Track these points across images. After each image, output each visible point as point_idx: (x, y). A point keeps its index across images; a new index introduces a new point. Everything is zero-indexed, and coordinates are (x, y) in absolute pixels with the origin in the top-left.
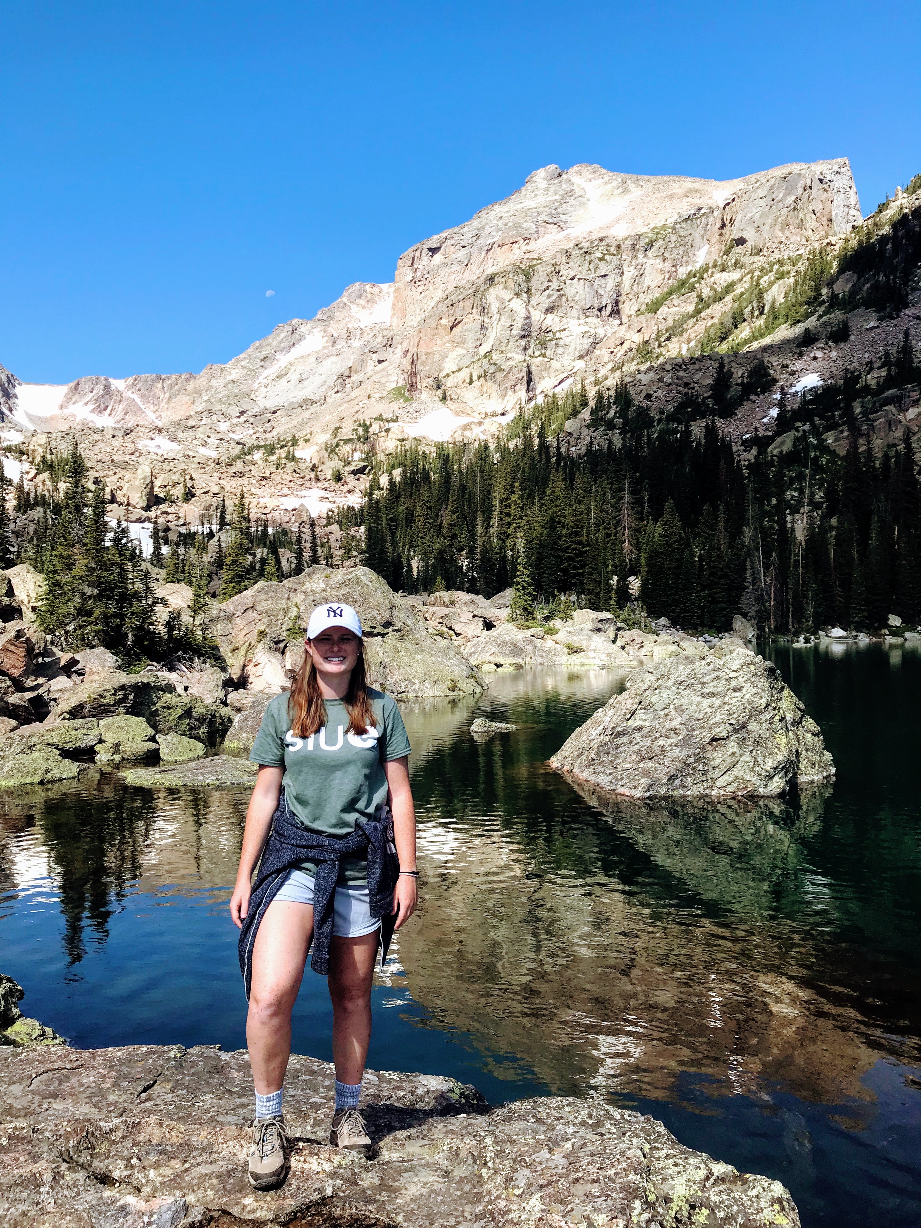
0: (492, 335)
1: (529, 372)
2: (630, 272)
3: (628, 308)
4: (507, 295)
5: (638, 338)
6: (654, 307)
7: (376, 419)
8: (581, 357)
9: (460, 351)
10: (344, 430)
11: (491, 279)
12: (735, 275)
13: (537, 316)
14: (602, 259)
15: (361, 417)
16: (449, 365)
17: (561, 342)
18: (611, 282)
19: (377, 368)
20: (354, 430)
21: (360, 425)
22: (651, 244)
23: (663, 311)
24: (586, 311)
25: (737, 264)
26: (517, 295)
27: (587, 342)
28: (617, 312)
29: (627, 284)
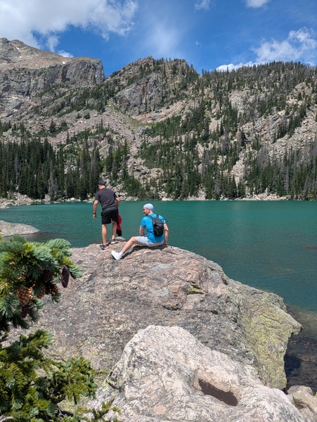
2: (33, 82)
3: (33, 94)
5: (35, 105)
6: (41, 95)
8: (16, 108)
14: (23, 76)
18: (26, 84)
22: (41, 73)
23: (44, 97)
24: (18, 92)
25: (67, 87)
27: (18, 103)
28: (28, 94)
29: (32, 85)
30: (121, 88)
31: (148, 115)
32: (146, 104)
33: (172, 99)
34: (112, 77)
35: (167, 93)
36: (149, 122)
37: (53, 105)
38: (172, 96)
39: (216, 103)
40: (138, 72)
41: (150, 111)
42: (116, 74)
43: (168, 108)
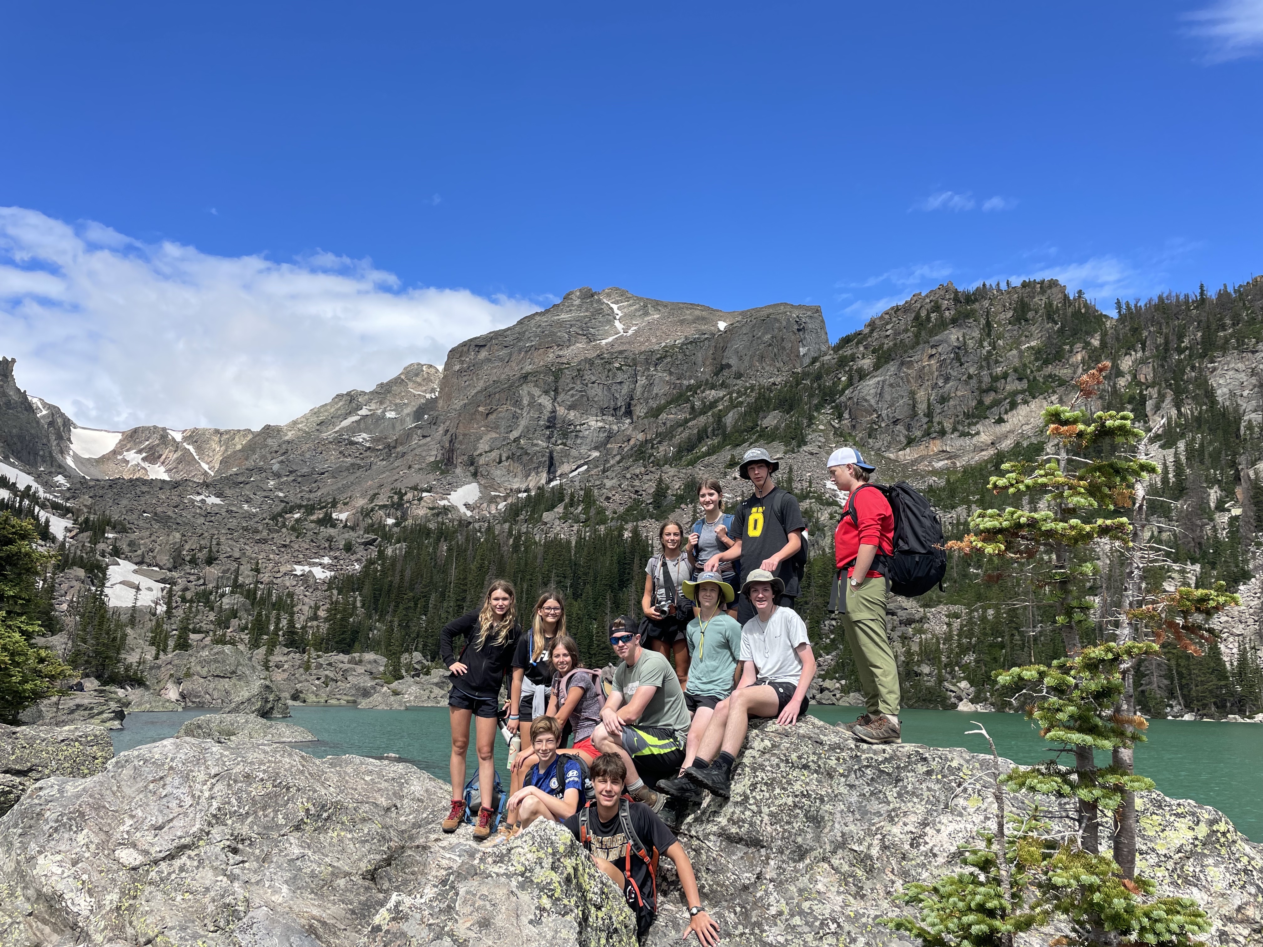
0: (523, 423)
1: (551, 458)
2: (642, 381)
3: (640, 411)
4: (536, 392)
5: (641, 437)
6: (655, 413)
7: (411, 488)
8: (596, 448)
9: (494, 435)
10: (381, 496)
11: (525, 378)
12: (721, 393)
13: (561, 411)
14: (619, 369)
15: (398, 485)
16: (483, 446)
17: (581, 434)
18: (625, 389)
19: (421, 442)
20: (389, 497)
21: (395, 493)
22: (660, 359)
23: (663, 416)
24: (603, 411)
25: (723, 385)
26: (546, 392)
27: (603, 435)
28: (629, 413)
29: (639, 390)
30: (856, 377)
31: (936, 446)
32: (929, 415)
33: (1015, 393)
34: (836, 349)
35: (995, 379)
36: (939, 465)
37: (681, 436)
38: (1013, 385)
39: (1162, 397)
40: (906, 331)
41: (942, 433)
42: (846, 341)
43: (1000, 421)
